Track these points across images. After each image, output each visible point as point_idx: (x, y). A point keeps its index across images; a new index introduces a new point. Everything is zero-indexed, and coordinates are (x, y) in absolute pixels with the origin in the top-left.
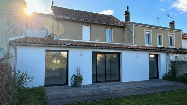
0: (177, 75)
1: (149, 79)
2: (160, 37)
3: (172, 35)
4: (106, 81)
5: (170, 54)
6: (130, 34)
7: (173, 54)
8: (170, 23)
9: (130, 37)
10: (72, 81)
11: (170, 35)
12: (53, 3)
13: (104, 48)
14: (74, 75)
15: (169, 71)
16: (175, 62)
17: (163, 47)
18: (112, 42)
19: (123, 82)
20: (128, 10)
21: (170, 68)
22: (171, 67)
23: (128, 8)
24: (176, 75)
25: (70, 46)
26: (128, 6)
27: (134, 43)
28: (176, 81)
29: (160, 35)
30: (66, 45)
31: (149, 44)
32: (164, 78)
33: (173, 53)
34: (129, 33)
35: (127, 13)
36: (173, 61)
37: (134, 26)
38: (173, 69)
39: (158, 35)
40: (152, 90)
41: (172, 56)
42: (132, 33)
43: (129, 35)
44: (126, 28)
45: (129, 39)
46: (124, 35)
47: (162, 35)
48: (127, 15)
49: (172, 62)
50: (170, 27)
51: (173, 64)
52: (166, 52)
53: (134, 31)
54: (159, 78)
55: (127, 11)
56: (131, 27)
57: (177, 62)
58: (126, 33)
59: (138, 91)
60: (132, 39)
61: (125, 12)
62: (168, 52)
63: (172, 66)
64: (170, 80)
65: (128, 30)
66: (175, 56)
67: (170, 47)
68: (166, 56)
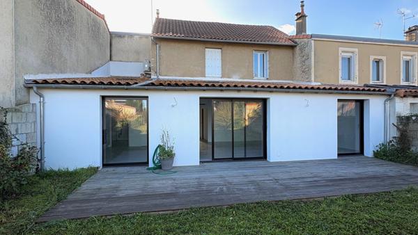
0: (413, 149)
1: (336, 157)
2: (378, 62)
3: (410, 58)
4: (234, 159)
5: (397, 100)
6: (306, 59)
7: (404, 98)
8: (407, 30)
9: (304, 67)
10: (155, 158)
11: (405, 57)
12: (158, 14)
13: (224, 88)
14: (159, 146)
15: (391, 139)
16: (408, 118)
17: (385, 84)
18: (267, 79)
19: (271, 161)
20: (303, 10)
21: (394, 133)
22: (398, 128)
23: (302, 6)
24: (409, 149)
25: (146, 87)
26: (302, 2)
27: (313, 79)
28: (407, 164)
29: (379, 57)
30: (139, 84)
31: (349, 79)
32: (377, 155)
33: (405, 96)
34: (304, 59)
35: (301, 16)
36: (403, 115)
37: (313, 41)
38: (402, 135)
39: (372, 58)
40: (328, 189)
41: (402, 104)
42: (308, 58)
43: (304, 62)
44: (298, 48)
45: (303, 72)
46: (293, 63)
47: (384, 58)
48: (301, 21)
49: (400, 118)
50: (408, 40)
51: (404, 121)
52: (385, 95)
53: (313, 53)
54: (365, 154)
55: (300, 12)
56: (307, 44)
57: (414, 118)
58: (298, 59)
59: (287, 188)
60: (310, 69)
61: (297, 15)
62: (390, 95)
63: (401, 127)
64: (391, 160)
65: (302, 52)
66: (411, 104)
67: (403, 83)
68: (385, 104)
